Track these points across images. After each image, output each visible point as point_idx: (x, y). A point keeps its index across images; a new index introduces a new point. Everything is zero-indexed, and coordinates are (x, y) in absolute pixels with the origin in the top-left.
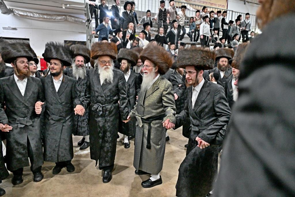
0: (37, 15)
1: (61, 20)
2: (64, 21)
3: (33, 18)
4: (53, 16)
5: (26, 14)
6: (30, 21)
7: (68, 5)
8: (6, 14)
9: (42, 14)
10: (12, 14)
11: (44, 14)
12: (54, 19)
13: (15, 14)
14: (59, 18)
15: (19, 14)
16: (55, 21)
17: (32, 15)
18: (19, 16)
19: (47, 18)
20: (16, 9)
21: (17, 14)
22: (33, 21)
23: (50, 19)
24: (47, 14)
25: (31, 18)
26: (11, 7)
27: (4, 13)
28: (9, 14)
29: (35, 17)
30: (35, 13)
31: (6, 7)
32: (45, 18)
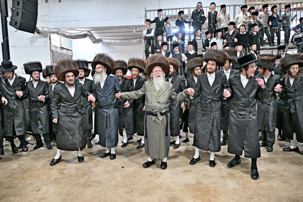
0: (118, 41)
1: (137, 42)
2: (139, 43)
3: (115, 44)
4: (130, 40)
5: (110, 41)
6: (114, 46)
7: (138, 29)
8: (96, 43)
9: (122, 39)
10: (101, 42)
11: (123, 39)
12: (131, 43)
13: (103, 42)
14: (135, 41)
15: (106, 42)
16: (132, 44)
17: (115, 42)
18: (106, 43)
19: (126, 42)
20: (104, 39)
21: (105, 42)
22: (116, 46)
23: (128, 43)
24: (126, 39)
25: (114, 44)
26: (100, 38)
27: (94, 43)
28: (98, 43)
29: (117, 43)
30: (117, 39)
31: (95, 38)
32: (124, 42)
